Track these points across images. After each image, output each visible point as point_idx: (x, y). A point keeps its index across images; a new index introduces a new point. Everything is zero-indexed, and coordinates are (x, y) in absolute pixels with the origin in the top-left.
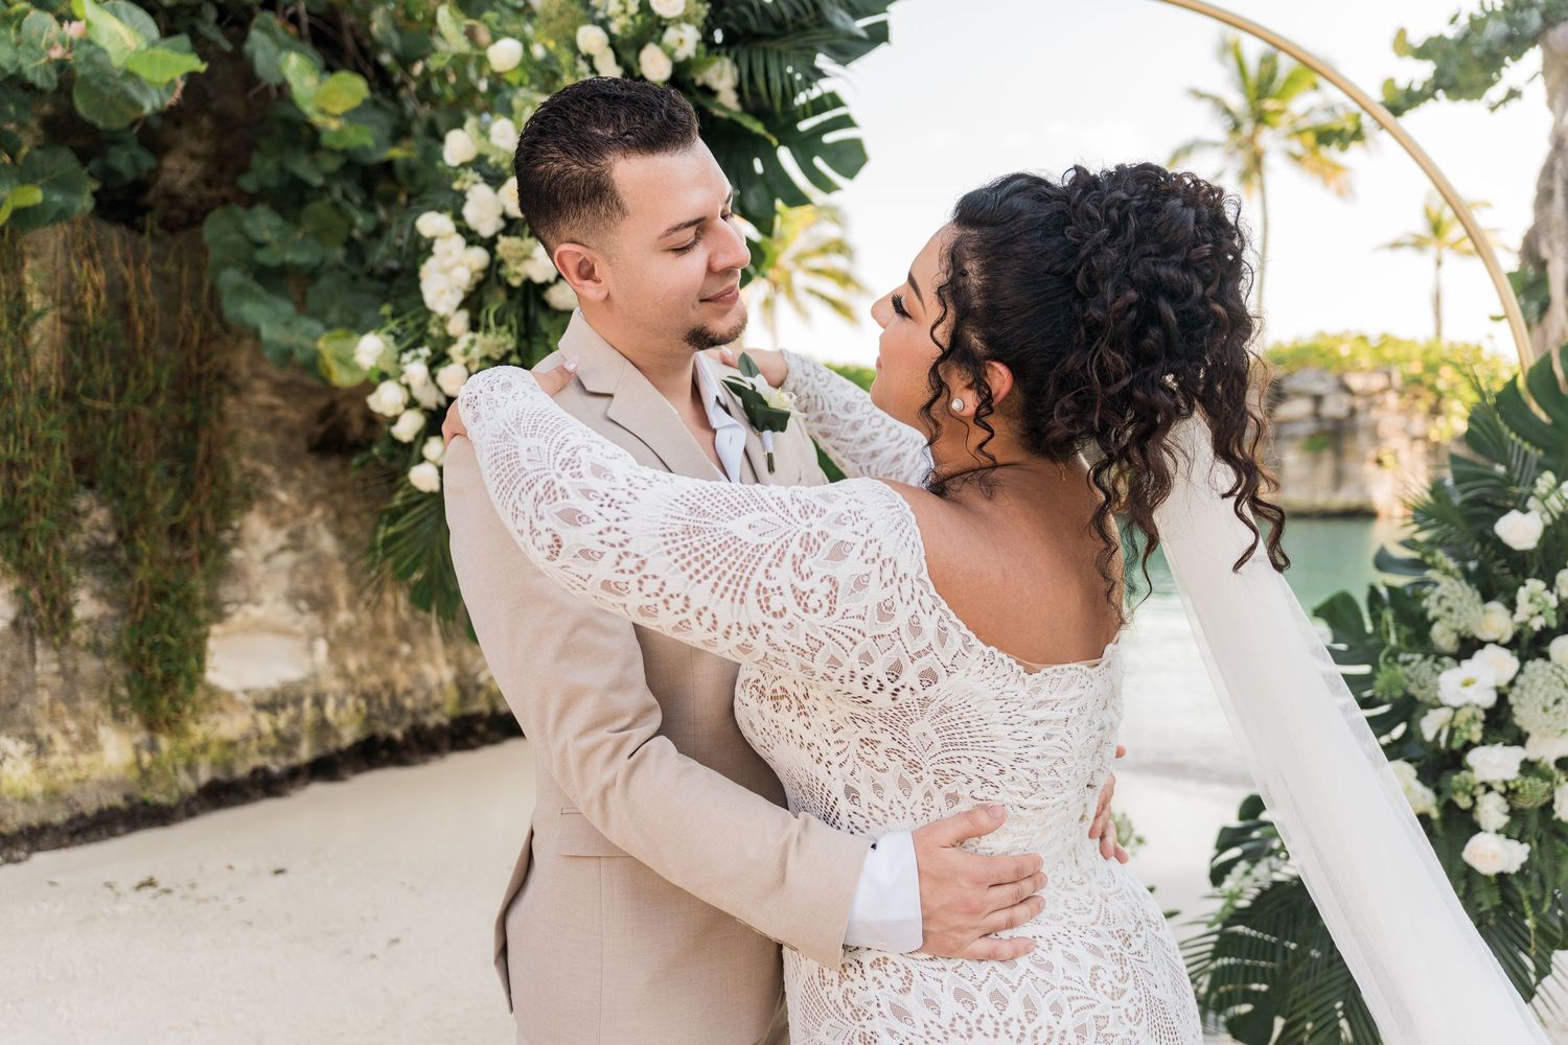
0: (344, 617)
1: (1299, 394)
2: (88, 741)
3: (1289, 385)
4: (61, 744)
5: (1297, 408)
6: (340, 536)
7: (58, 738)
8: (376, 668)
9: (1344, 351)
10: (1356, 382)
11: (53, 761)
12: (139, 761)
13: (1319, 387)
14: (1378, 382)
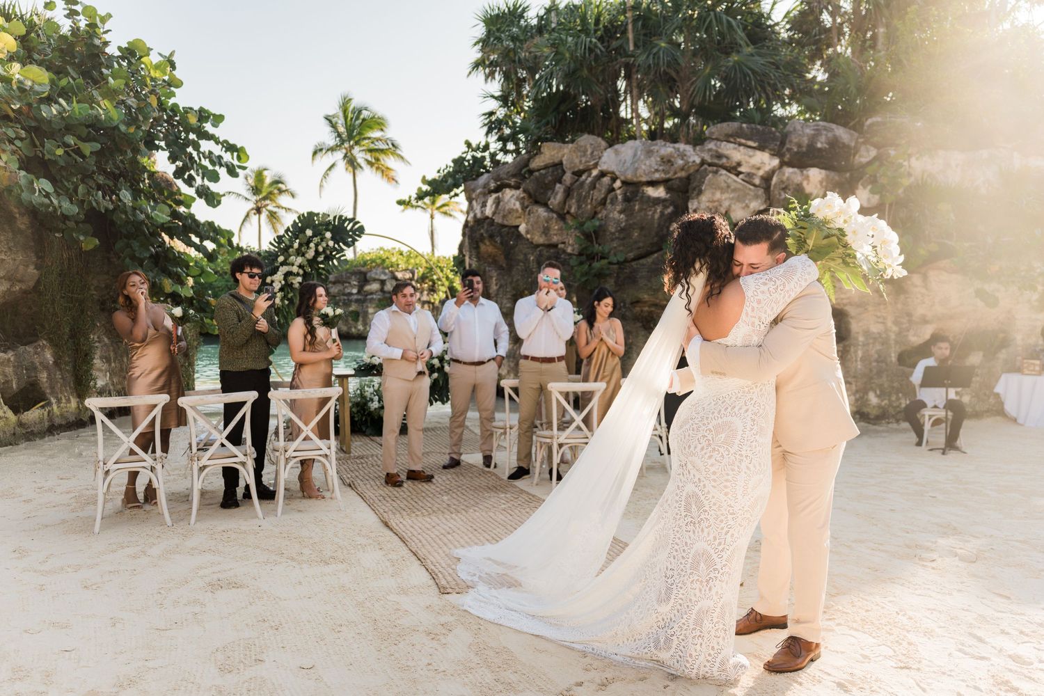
0: (113, 365)
1: (375, 280)
2: (68, 401)
3: (372, 275)
4: (64, 401)
5: (375, 286)
6: (109, 339)
7: (63, 398)
8: (120, 383)
9: (394, 260)
10: (399, 275)
11: (62, 405)
12: (79, 407)
13: (383, 277)
14: (408, 275)
